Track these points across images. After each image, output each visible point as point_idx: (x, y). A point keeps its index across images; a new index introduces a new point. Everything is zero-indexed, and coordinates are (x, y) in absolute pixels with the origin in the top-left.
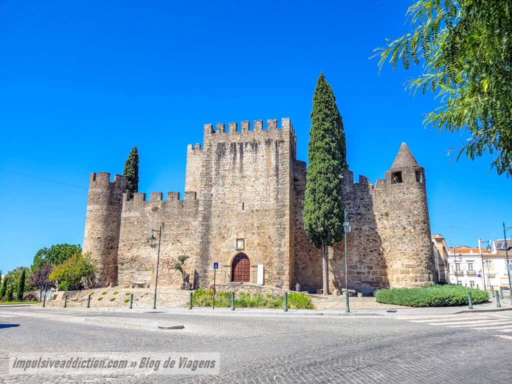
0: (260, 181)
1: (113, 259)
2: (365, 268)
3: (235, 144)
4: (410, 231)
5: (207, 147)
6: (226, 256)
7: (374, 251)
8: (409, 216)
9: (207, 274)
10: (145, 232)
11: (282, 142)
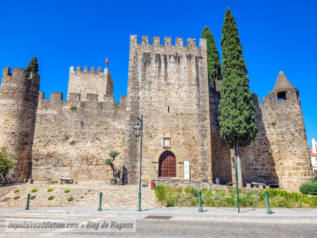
0: (183, 88)
1: (27, 155)
2: (259, 165)
3: (159, 55)
4: (297, 137)
5: (134, 55)
6: (154, 153)
7: (265, 152)
8: (296, 126)
9: (135, 170)
10: (63, 130)
11: (201, 58)
